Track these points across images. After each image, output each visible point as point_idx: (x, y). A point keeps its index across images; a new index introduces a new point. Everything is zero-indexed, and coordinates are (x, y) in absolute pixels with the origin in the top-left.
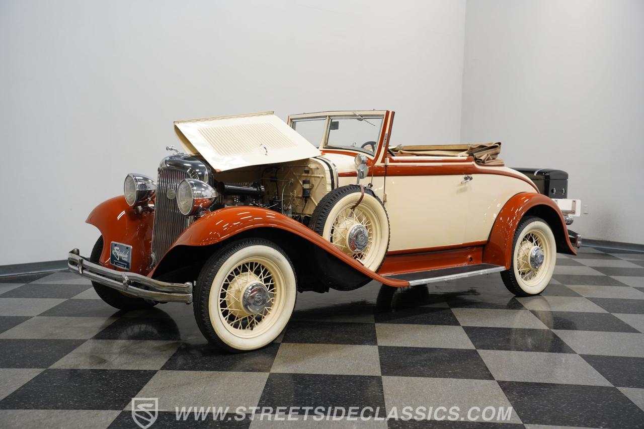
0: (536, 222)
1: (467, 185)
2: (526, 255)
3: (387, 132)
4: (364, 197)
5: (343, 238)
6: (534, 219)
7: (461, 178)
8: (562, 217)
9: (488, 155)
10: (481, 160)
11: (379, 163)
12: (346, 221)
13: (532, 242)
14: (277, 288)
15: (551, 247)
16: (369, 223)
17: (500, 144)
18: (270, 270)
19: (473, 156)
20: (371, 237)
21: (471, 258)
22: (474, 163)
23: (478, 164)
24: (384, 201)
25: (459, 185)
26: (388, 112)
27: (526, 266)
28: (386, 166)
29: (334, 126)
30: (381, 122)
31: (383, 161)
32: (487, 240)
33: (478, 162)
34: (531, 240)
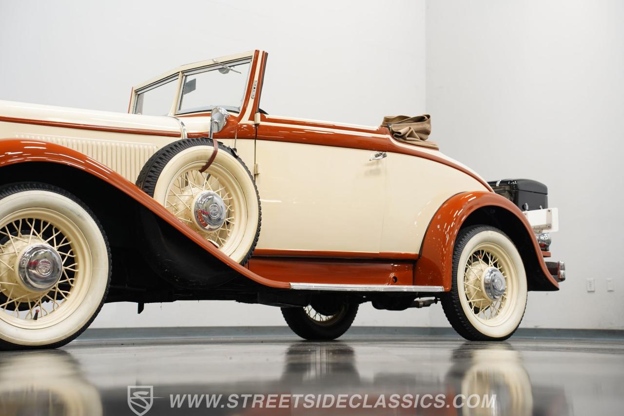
0: (490, 232)
1: (380, 166)
2: (478, 279)
3: (256, 78)
4: (218, 153)
5: (187, 208)
6: (488, 228)
7: (372, 154)
8: (533, 235)
9: (410, 128)
10: (400, 133)
11: (245, 120)
12: (193, 189)
13: (487, 263)
14: (80, 263)
15: (517, 273)
16: (229, 196)
17: (428, 117)
18: (68, 235)
19: (388, 127)
20: (233, 218)
21: (394, 278)
22: (389, 136)
23: (396, 140)
24: (255, 175)
25: (368, 165)
26: (257, 52)
27: (479, 294)
28: (257, 125)
29: (189, 87)
30: (248, 67)
31: (252, 118)
32: (418, 253)
33: (396, 136)
34: (486, 260)
